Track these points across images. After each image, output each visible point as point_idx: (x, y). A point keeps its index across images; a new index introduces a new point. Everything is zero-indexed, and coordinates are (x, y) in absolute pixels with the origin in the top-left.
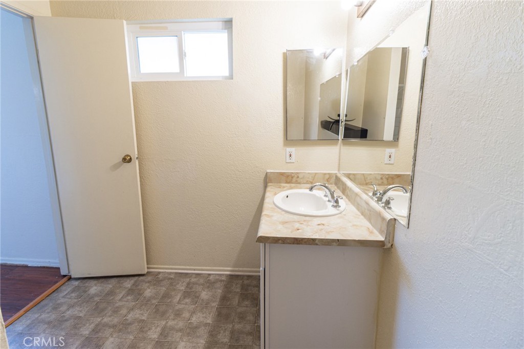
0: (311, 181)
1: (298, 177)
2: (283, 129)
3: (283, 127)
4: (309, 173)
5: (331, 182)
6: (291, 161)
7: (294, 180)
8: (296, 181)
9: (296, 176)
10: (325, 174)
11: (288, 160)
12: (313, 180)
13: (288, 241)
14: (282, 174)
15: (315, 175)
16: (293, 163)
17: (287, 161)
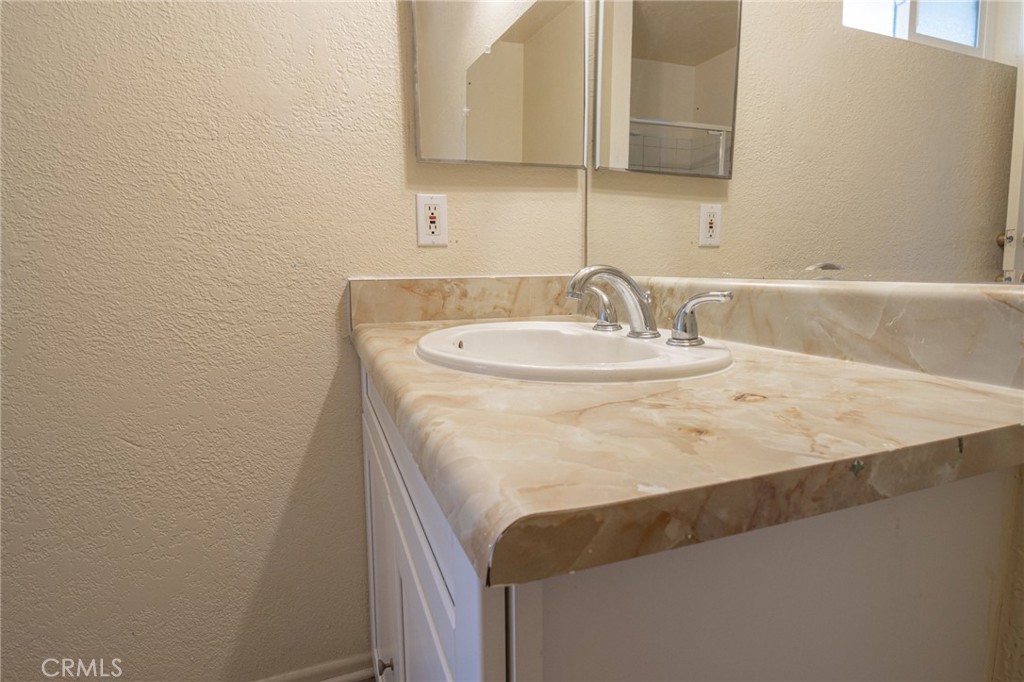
0: (508, 305)
1: (464, 295)
2: (400, 122)
3: (400, 112)
4: (498, 279)
5: (567, 305)
6: (437, 240)
7: (452, 303)
8: (459, 309)
9: (458, 291)
10: (548, 281)
11: (426, 239)
12: (515, 300)
13: (723, 514)
14: (409, 286)
15: (520, 284)
16: (445, 246)
17: (421, 242)
